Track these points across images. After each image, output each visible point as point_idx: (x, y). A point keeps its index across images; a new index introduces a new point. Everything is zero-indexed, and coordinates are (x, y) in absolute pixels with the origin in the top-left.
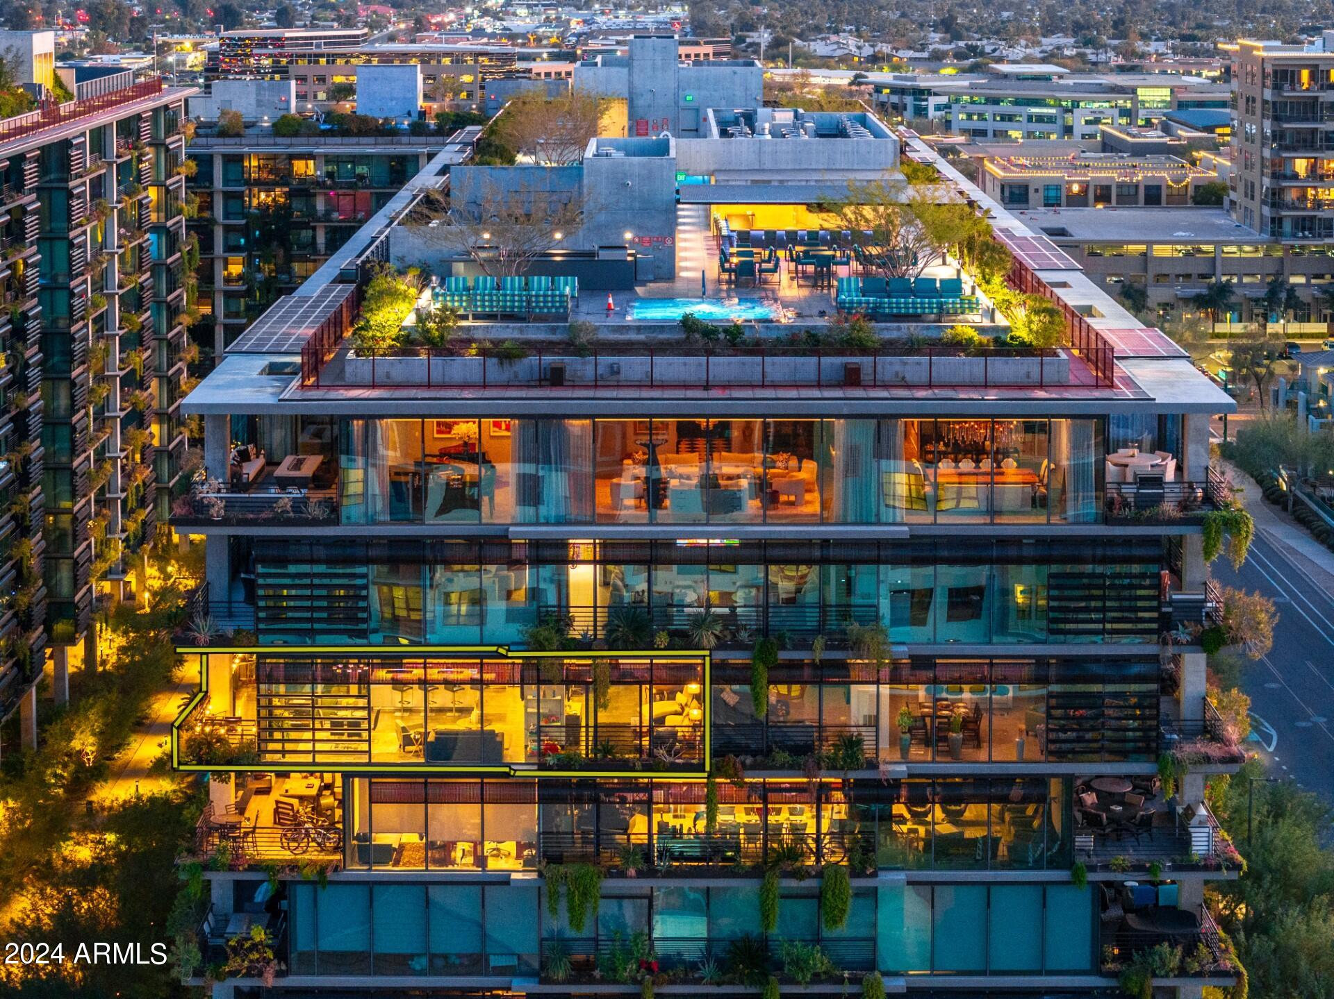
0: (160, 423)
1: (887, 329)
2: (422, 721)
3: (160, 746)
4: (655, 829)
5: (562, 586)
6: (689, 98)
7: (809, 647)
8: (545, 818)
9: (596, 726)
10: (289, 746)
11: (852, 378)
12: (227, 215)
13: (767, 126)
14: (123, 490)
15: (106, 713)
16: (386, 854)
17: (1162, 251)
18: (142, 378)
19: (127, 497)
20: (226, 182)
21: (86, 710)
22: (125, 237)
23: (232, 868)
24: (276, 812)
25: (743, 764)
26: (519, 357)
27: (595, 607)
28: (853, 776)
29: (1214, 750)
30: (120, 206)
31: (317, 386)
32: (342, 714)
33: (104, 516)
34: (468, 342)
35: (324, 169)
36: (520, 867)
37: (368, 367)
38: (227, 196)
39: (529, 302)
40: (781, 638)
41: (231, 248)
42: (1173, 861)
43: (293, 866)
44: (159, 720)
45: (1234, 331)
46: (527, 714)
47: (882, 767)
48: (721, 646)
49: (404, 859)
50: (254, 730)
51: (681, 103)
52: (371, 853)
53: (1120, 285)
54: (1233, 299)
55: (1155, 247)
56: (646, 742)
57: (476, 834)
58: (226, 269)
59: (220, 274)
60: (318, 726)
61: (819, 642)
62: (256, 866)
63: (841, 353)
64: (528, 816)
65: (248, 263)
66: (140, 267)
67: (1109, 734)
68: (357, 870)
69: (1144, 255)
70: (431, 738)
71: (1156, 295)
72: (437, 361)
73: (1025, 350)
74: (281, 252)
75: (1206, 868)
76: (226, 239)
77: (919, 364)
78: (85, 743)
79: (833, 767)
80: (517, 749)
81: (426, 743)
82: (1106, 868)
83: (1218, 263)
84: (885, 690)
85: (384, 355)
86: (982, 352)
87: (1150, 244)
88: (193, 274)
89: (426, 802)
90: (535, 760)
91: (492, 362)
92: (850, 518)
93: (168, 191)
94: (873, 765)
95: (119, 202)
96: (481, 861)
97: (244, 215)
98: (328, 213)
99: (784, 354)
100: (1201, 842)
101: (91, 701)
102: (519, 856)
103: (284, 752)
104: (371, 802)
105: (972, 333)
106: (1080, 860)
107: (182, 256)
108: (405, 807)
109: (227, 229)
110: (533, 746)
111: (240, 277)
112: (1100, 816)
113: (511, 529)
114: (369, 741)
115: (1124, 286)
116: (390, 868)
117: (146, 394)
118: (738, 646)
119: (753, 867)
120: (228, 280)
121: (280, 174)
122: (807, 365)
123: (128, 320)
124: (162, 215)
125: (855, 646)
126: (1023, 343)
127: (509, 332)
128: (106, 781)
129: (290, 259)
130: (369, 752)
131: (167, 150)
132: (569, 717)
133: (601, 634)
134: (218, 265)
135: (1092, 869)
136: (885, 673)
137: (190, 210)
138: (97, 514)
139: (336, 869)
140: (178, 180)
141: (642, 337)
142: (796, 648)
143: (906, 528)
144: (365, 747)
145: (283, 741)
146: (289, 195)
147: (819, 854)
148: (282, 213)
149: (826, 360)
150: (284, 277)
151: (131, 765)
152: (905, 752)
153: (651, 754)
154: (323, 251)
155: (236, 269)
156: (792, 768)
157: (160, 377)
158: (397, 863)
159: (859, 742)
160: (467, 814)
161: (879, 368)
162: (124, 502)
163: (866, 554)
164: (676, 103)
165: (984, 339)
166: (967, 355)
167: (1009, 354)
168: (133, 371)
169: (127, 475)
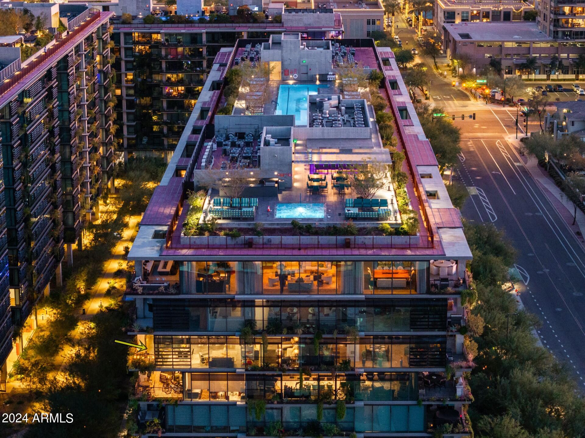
0: (103, 146)
1: (360, 224)
2: (207, 352)
3: (108, 283)
4: (283, 388)
5: (253, 314)
6: (304, 62)
7: (332, 334)
8: (247, 385)
9: (264, 357)
10: (165, 363)
11: (347, 245)
12: (126, 56)
13: (327, 112)
14: (90, 178)
15: (88, 273)
16: (197, 395)
17: (509, 45)
18: (96, 134)
19: (91, 181)
20: (126, 43)
21: (81, 272)
22: (89, 80)
23: (148, 400)
24: (160, 378)
25: (311, 369)
26: (238, 237)
27: (263, 320)
28: (347, 373)
29: (464, 364)
30: (86, 70)
31: (171, 248)
32: (182, 350)
33: (84, 192)
34: (221, 229)
35: (165, 38)
36: (240, 400)
37: (188, 240)
38: (126, 49)
39: (241, 214)
40: (323, 330)
41: (128, 69)
42: (450, 398)
43: (167, 400)
44: (107, 272)
45: (537, 78)
46: (242, 352)
47: (356, 370)
48: (304, 333)
49: (202, 397)
50: (153, 357)
51: (301, 64)
52: (191, 395)
53: (490, 59)
54: (536, 65)
55: (505, 43)
56: (280, 360)
57: (225, 389)
58: (126, 77)
59: (124, 79)
60: (174, 353)
61: (336, 332)
62: (156, 400)
63: (344, 234)
64: (242, 384)
65: (135, 75)
66: (94, 90)
67: (430, 356)
68: (187, 400)
69: (501, 46)
70: (211, 360)
71: (505, 64)
72: (211, 238)
73: (405, 233)
74: (148, 70)
75: (460, 400)
76: (126, 65)
77: (370, 239)
78: (81, 286)
79: (340, 370)
80: (239, 362)
81: (209, 362)
82: (428, 400)
83: (531, 50)
84: (358, 346)
85: (193, 235)
86: (391, 234)
87: (503, 42)
88: (114, 85)
89: (209, 380)
90: (244, 367)
91: (229, 238)
92: (346, 292)
93: (103, 57)
94: (353, 369)
95: (86, 68)
96: (227, 398)
97: (134, 56)
98: (166, 56)
99: (326, 235)
100: (459, 392)
101: (82, 269)
102: (239, 395)
103: (163, 365)
104: (192, 380)
105: (388, 226)
106: (421, 397)
107: (109, 80)
108: (203, 382)
109: (127, 62)
110: (243, 361)
111: (132, 80)
112: (428, 382)
113: (236, 297)
114: (190, 358)
115: (492, 60)
116: (197, 400)
117: (97, 139)
118: (309, 333)
119: (314, 401)
120: (127, 81)
121: (147, 39)
122: (332, 239)
123: (90, 113)
124: (102, 66)
125: (348, 333)
126: (405, 231)
127: (235, 224)
128: (89, 300)
129: (151, 73)
130: (191, 365)
131: (103, 41)
132: (255, 351)
133: (265, 328)
134: (123, 76)
135: (424, 400)
136: (358, 341)
137: (111, 61)
138: (81, 191)
139: (181, 401)
140: (108, 51)
141: (279, 227)
142: (328, 333)
143: (364, 296)
144: (189, 360)
145: (163, 362)
146: (150, 48)
147: (336, 395)
148: (149, 55)
149: (339, 237)
150: (149, 80)
151: (98, 292)
152: (364, 363)
153: (281, 366)
154: (165, 71)
155: (130, 77)
156: (327, 370)
157: (102, 129)
158: (200, 398)
159: (349, 361)
160: (223, 384)
161: (356, 240)
162: (91, 183)
163: (351, 304)
164: (300, 64)
165: (392, 229)
166: (386, 235)
167: (399, 235)
168: (93, 132)
169: (91, 171)
